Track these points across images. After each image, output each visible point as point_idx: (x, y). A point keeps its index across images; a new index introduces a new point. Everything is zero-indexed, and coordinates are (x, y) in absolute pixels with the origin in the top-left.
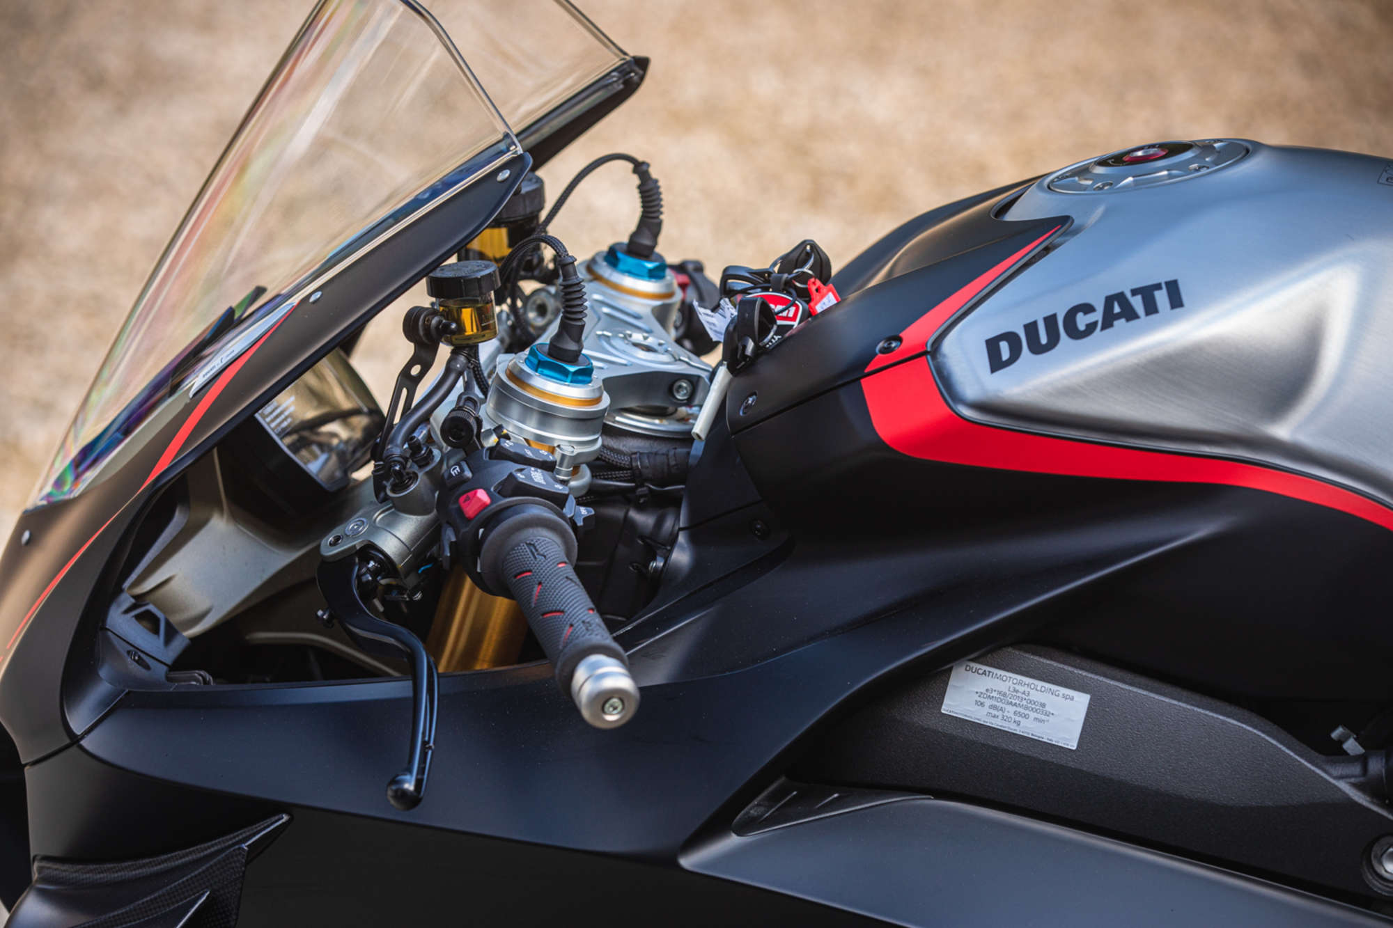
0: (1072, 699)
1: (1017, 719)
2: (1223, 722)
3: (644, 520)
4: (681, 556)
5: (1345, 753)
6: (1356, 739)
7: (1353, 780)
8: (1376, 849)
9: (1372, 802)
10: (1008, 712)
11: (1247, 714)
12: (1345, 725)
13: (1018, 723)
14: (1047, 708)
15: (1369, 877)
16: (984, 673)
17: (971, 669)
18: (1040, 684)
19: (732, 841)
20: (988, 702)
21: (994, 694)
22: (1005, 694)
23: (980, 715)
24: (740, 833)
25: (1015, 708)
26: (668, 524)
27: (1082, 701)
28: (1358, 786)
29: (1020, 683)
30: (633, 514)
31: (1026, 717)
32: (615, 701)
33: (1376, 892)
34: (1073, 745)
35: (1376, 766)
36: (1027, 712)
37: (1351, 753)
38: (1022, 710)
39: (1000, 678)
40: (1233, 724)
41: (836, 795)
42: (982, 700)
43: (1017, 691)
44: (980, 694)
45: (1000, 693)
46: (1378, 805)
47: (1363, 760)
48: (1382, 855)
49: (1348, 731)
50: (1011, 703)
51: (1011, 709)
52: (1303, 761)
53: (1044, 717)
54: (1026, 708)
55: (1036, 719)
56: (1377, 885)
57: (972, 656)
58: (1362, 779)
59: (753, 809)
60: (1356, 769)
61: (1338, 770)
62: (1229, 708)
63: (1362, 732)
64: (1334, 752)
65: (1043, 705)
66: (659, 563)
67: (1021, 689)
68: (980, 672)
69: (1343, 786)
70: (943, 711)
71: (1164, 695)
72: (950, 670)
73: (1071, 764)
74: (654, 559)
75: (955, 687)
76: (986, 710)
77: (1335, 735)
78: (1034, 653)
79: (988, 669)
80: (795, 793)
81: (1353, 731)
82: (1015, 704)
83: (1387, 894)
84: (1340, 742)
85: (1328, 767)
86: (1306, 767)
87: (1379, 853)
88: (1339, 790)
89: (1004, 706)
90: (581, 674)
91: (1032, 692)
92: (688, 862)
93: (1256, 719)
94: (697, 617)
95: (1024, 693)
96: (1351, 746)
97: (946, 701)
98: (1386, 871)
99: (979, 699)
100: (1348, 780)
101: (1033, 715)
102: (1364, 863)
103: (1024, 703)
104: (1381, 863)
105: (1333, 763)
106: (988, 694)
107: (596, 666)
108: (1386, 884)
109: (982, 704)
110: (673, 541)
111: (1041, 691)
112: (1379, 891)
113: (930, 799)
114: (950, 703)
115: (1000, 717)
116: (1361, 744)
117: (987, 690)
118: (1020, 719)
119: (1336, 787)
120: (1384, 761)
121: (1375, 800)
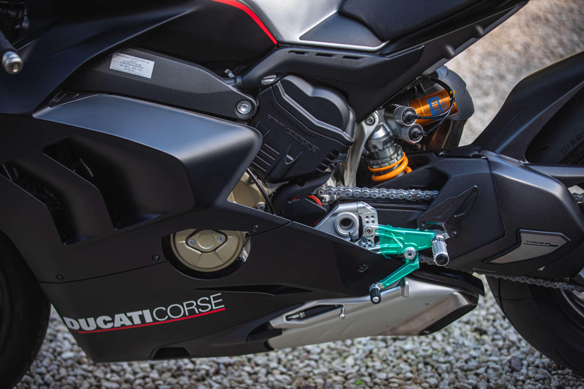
0: (149, 63)
1: (133, 69)
2: (194, 69)
3: (13, 13)
4: (25, 25)
5: (229, 77)
6: (232, 73)
7: (232, 85)
8: (239, 105)
9: (238, 91)
10: (130, 68)
11: (201, 66)
12: (229, 69)
13: (133, 71)
14: (142, 66)
15: (237, 113)
16: (123, 56)
17: (118, 55)
18: (139, 59)
19: (49, 109)
20: (124, 65)
21: (126, 62)
22: (129, 62)
23: (122, 69)
24: (50, 107)
25: (132, 66)
26: (20, 15)
27: (152, 64)
28: (234, 86)
29: (133, 59)
30: (9, 11)
31: (135, 69)
32: (16, 65)
33: (239, 117)
34: (150, 77)
35: (239, 80)
36: (136, 67)
37: (231, 77)
38: (134, 67)
39: (127, 57)
40: (197, 69)
41: (78, 95)
42: (122, 64)
43: (132, 61)
44: (121, 63)
45: (127, 62)
46: (240, 92)
47: (235, 79)
48: (240, 107)
49: (229, 70)
50: (131, 65)
51: (131, 67)
52: (218, 79)
53: (141, 69)
54: (136, 66)
55: (139, 70)
56: (239, 115)
57: (119, 51)
58: (235, 84)
59: (54, 100)
60: (233, 81)
61: (228, 82)
62: (195, 65)
63: (234, 71)
64: (225, 76)
65: (140, 65)
66: (18, 27)
67: (134, 60)
68: (121, 56)
69: (230, 87)
70: (110, 68)
71: (177, 61)
72: (112, 56)
73: (150, 83)
74: (17, 25)
75: (113, 60)
76: (123, 67)
77: (226, 71)
78: (137, 50)
79: (123, 55)
80: (65, 94)
81: (231, 70)
82: (132, 65)
83: (242, 118)
84: (227, 74)
85: (225, 81)
86: (219, 81)
87: (239, 106)
88: (229, 87)
89: (129, 66)
90: (5, 58)
91: (137, 61)
92: (35, 116)
93: (203, 67)
94: (30, 43)
95: (135, 62)
96: (231, 75)
97: (111, 65)
98: (242, 111)
99: (121, 64)
100: (231, 85)
101: (137, 68)
102: (235, 109)
103: (135, 65)
104: (240, 108)
105: (226, 80)
106: (124, 62)
107: (9, 55)
108: (241, 115)
109: (122, 65)
110: (22, 20)
111: (140, 61)
112: (240, 117)
113: (106, 95)
114: (113, 65)
115: (128, 69)
116: (233, 74)
117: (124, 61)
118: (134, 70)
119: (227, 87)
120: (241, 78)
121: (238, 90)
